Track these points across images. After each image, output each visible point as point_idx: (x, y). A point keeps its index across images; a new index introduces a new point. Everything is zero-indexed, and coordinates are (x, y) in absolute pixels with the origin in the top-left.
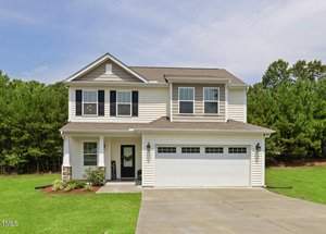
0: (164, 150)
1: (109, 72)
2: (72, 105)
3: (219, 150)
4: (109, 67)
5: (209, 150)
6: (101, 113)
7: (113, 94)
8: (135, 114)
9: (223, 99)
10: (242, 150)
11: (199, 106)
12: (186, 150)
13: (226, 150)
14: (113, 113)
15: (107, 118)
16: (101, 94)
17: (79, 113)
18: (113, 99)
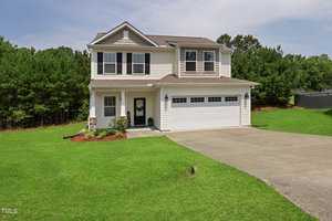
1: (126, 38)
2: (94, 66)
3: (218, 99)
4: (126, 33)
5: (210, 99)
6: (120, 72)
7: (129, 56)
8: (148, 72)
9: (217, 60)
11: (200, 65)
13: (223, 100)
14: (129, 72)
15: (124, 76)
16: (119, 56)
17: (100, 72)
18: (129, 61)
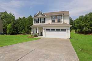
0: (47, 30)
1: (40, 15)
2: (34, 22)
3: (59, 30)
4: (40, 14)
5: (57, 30)
6: (39, 23)
8: (45, 23)
9: (62, 19)
10: (65, 30)
11: (56, 20)
12: (52, 30)
13: (61, 30)
14: (41, 23)
15: (40, 24)
16: (39, 19)
17: (35, 23)
18: (41, 20)
